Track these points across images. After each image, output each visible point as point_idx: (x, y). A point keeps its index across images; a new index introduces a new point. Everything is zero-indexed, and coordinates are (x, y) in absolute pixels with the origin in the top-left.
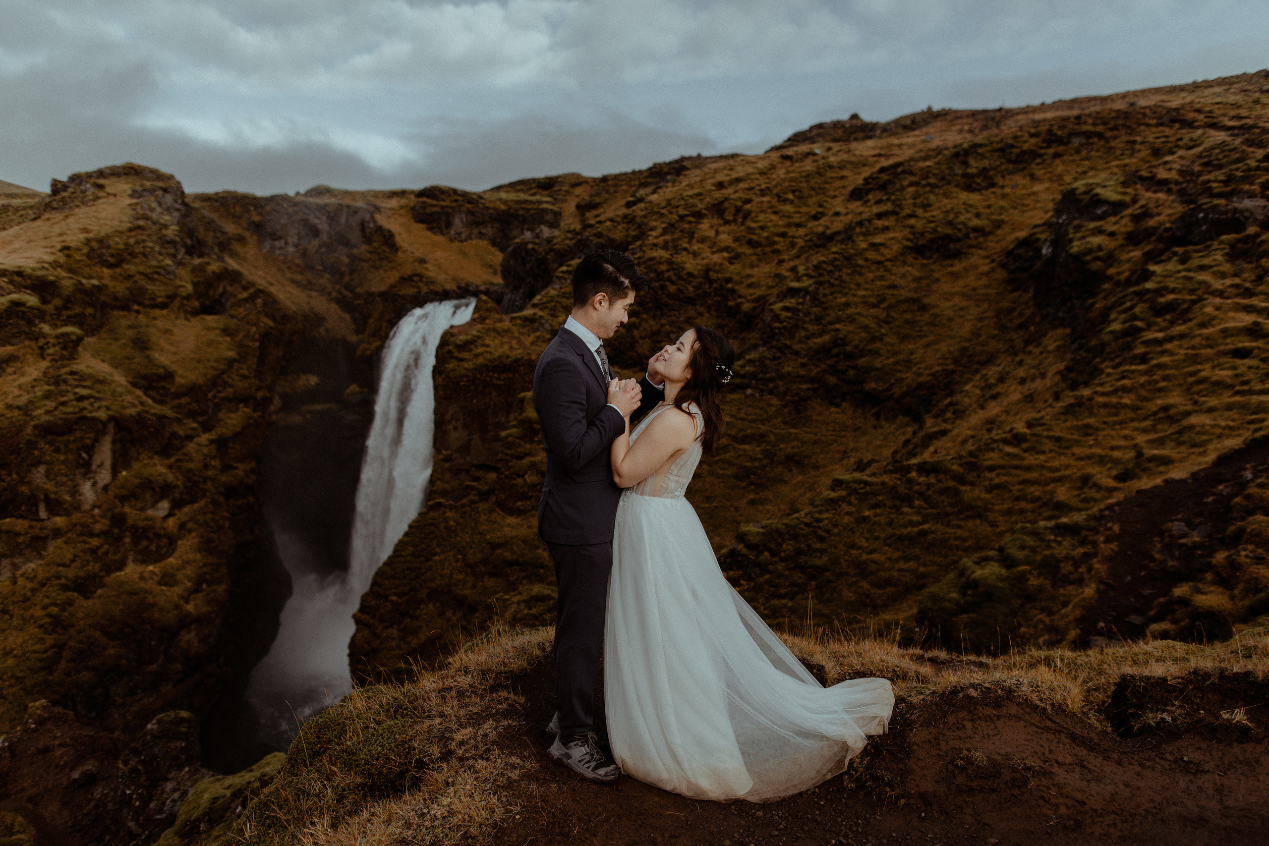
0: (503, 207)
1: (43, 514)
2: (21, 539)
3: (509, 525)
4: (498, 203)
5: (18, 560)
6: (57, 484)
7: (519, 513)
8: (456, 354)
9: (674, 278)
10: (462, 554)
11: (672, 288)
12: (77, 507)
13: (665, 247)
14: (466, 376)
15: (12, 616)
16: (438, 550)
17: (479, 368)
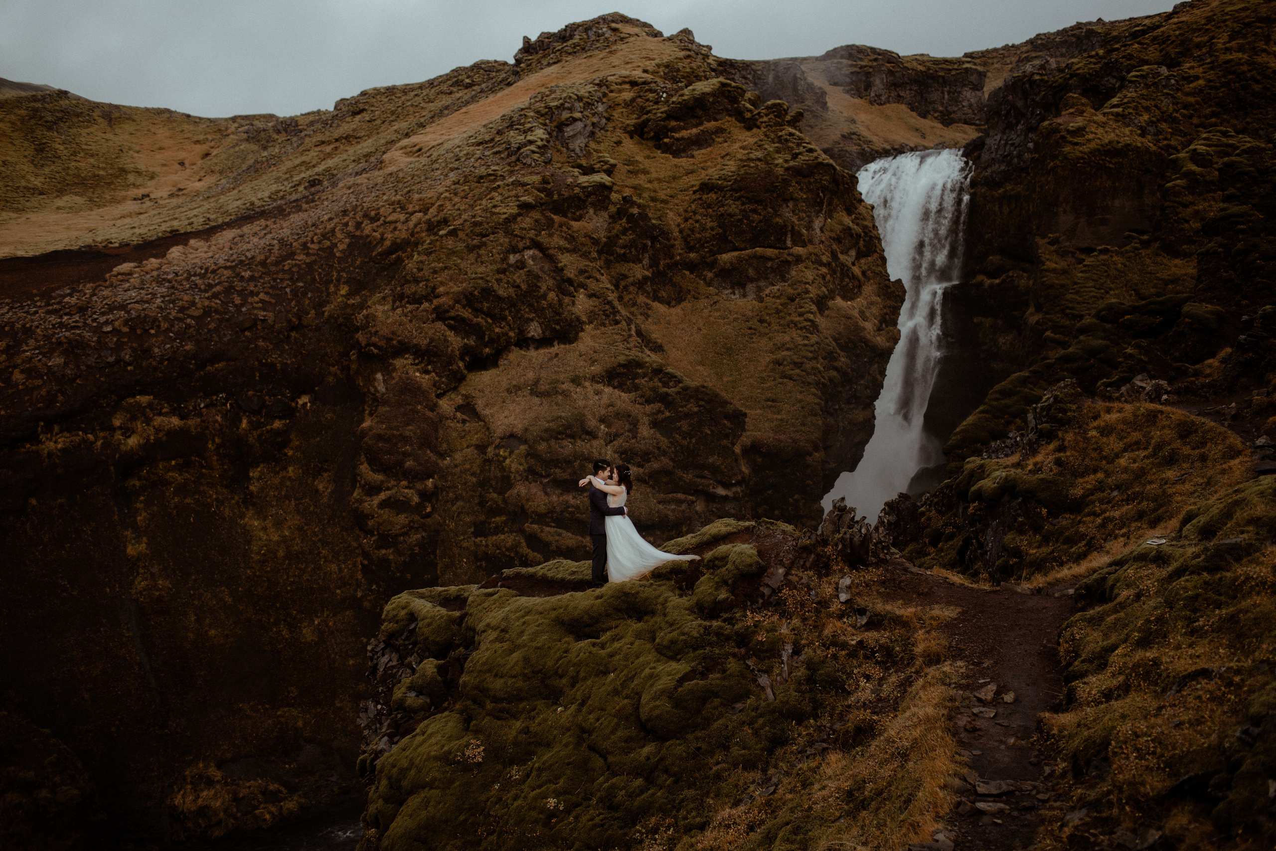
0: (920, 68)
1: (789, 243)
2: (769, 264)
3: (1176, 266)
4: (915, 63)
5: (762, 284)
6: (800, 219)
7: (1185, 255)
8: (1070, 139)
9: (1259, 77)
10: (1134, 290)
11: (1257, 87)
12: (811, 242)
13: (1241, 49)
14: (1083, 158)
15: (769, 324)
16: (1112, 286)
17: (1093, 152)
